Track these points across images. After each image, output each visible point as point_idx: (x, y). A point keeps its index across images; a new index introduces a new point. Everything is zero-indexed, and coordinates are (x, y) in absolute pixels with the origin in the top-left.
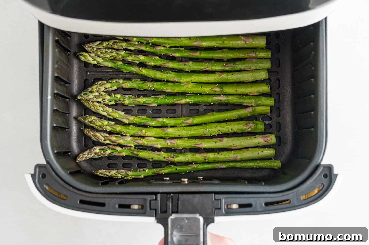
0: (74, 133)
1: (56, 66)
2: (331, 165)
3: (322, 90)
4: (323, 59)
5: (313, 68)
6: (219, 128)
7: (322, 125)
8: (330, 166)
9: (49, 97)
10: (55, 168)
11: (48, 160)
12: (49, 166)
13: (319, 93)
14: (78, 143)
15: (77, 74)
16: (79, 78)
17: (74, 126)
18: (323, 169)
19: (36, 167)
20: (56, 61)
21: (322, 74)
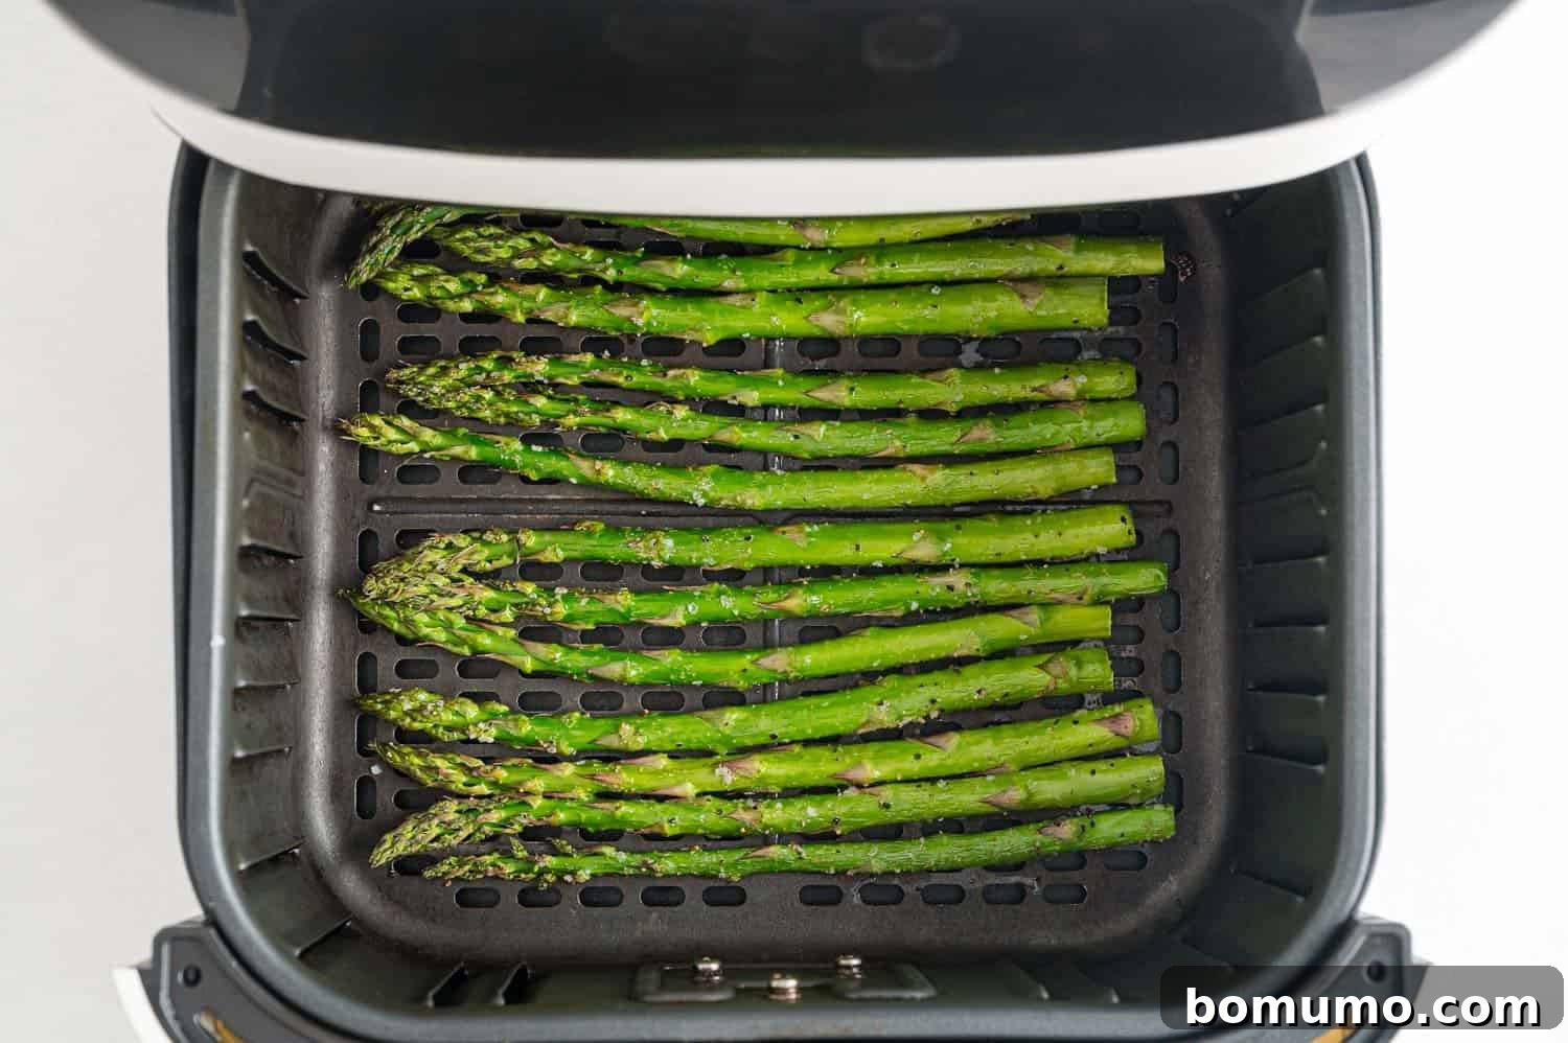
0: (315, 760)
1: (245, 503)
2: (1400, 926)
3: (1360, 610)
4: (1366, 479)
5: (1323, 512)
6: (930, 692)
7: (1359, 755)
8: (1396, 930)
9: (218, 641)
10: (239, 942)
11: (211, 904)
12: (212, 932)
13: (1349, 623)
14: (333, 802)
15: (331, 513)
16: (337, 527)
17: (318, 732)
18: (1366, 944)
19: (158, 942)
20: (244, 480)
21: (1360, 541)
